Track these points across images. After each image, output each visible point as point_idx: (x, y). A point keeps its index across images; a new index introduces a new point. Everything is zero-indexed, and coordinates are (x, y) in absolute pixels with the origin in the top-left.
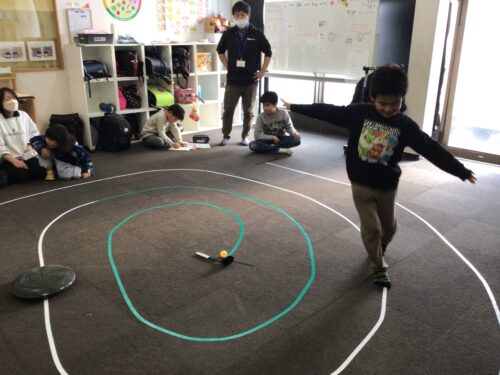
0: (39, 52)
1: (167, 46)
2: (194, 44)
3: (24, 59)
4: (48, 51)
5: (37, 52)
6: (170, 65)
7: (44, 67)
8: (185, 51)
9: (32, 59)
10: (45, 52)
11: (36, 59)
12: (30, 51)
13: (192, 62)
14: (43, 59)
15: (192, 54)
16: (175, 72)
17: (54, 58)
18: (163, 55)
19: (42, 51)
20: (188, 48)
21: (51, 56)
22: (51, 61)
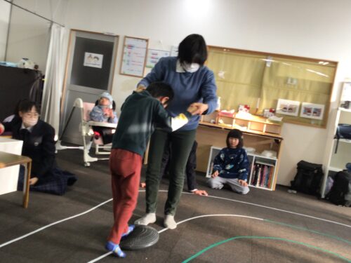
3: (296, 114)
4: (317, 112)
5: (308, 111)
7: (310, 123)
9: (302, 115)
10: (315, 113)
11: (306, 116)
12: (303, 110)
14: (311, 117)
17: (321, 118)
19: (312, 111)
21: (318, 116)
22: (318, 120)
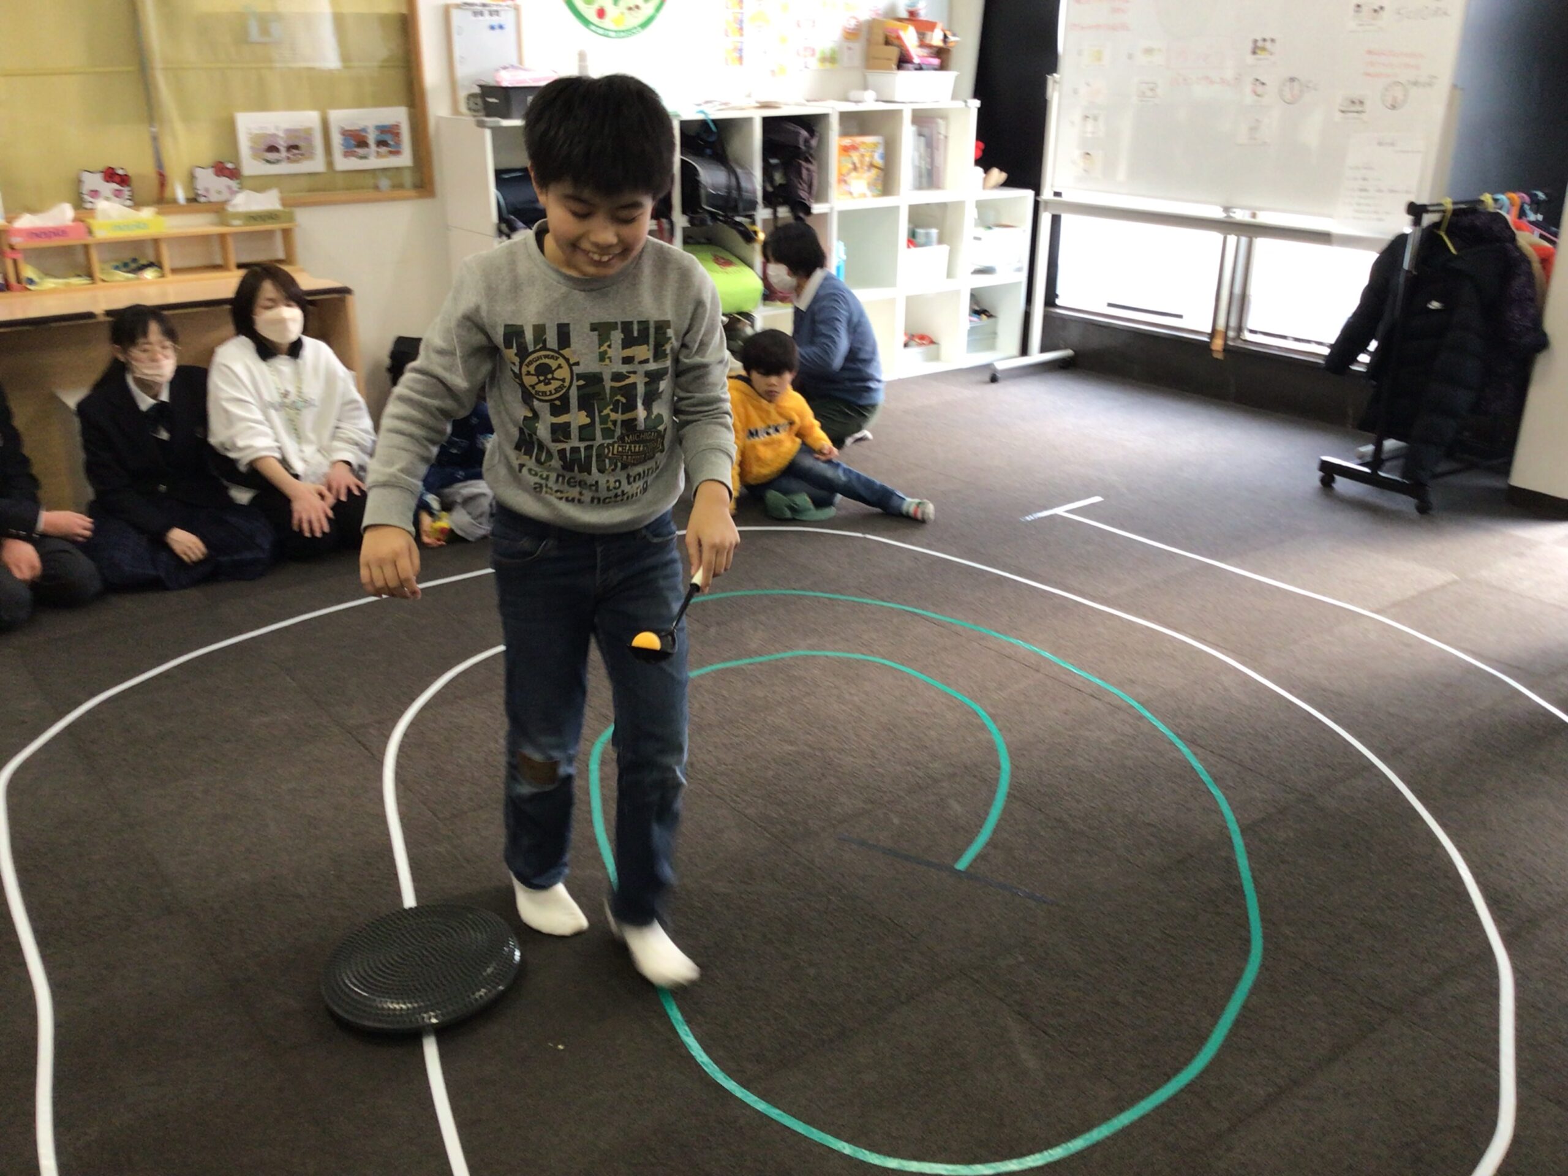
0: (363, 143)
1: (748, 121)
2: (832, 108)
3: (316, 164)
4: (387, 138)
5: (356, 141)
6: (755, 181)
7: (376, 188)
8: (804, 133)
9: (343, 163)
10: (381, 143)
11: (354, 164)
12: (337, 140)
13: (823, 168)
14: (374, 162)
15: (823, 142)
16: (770, 200)
17: (405, 159)
18: (735, 147)
19: (371, 139)
20: (811, 123)
21: (396, 153)
22: (398, 169)
